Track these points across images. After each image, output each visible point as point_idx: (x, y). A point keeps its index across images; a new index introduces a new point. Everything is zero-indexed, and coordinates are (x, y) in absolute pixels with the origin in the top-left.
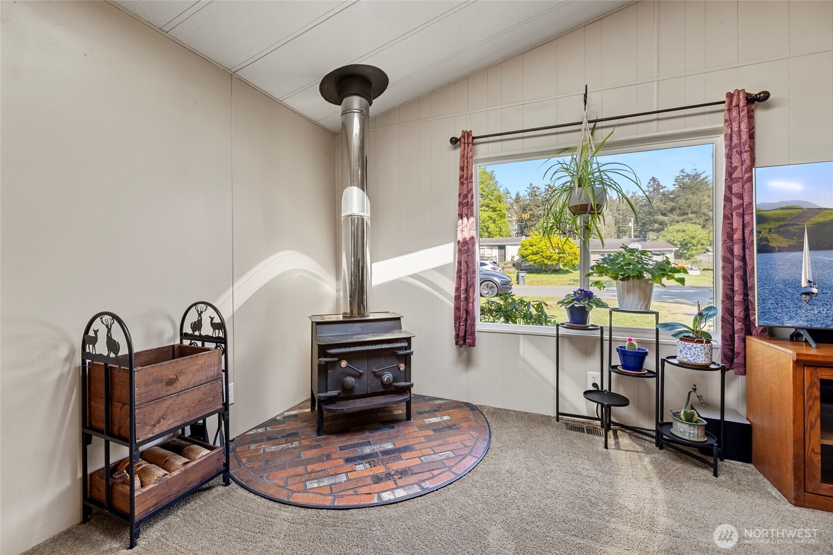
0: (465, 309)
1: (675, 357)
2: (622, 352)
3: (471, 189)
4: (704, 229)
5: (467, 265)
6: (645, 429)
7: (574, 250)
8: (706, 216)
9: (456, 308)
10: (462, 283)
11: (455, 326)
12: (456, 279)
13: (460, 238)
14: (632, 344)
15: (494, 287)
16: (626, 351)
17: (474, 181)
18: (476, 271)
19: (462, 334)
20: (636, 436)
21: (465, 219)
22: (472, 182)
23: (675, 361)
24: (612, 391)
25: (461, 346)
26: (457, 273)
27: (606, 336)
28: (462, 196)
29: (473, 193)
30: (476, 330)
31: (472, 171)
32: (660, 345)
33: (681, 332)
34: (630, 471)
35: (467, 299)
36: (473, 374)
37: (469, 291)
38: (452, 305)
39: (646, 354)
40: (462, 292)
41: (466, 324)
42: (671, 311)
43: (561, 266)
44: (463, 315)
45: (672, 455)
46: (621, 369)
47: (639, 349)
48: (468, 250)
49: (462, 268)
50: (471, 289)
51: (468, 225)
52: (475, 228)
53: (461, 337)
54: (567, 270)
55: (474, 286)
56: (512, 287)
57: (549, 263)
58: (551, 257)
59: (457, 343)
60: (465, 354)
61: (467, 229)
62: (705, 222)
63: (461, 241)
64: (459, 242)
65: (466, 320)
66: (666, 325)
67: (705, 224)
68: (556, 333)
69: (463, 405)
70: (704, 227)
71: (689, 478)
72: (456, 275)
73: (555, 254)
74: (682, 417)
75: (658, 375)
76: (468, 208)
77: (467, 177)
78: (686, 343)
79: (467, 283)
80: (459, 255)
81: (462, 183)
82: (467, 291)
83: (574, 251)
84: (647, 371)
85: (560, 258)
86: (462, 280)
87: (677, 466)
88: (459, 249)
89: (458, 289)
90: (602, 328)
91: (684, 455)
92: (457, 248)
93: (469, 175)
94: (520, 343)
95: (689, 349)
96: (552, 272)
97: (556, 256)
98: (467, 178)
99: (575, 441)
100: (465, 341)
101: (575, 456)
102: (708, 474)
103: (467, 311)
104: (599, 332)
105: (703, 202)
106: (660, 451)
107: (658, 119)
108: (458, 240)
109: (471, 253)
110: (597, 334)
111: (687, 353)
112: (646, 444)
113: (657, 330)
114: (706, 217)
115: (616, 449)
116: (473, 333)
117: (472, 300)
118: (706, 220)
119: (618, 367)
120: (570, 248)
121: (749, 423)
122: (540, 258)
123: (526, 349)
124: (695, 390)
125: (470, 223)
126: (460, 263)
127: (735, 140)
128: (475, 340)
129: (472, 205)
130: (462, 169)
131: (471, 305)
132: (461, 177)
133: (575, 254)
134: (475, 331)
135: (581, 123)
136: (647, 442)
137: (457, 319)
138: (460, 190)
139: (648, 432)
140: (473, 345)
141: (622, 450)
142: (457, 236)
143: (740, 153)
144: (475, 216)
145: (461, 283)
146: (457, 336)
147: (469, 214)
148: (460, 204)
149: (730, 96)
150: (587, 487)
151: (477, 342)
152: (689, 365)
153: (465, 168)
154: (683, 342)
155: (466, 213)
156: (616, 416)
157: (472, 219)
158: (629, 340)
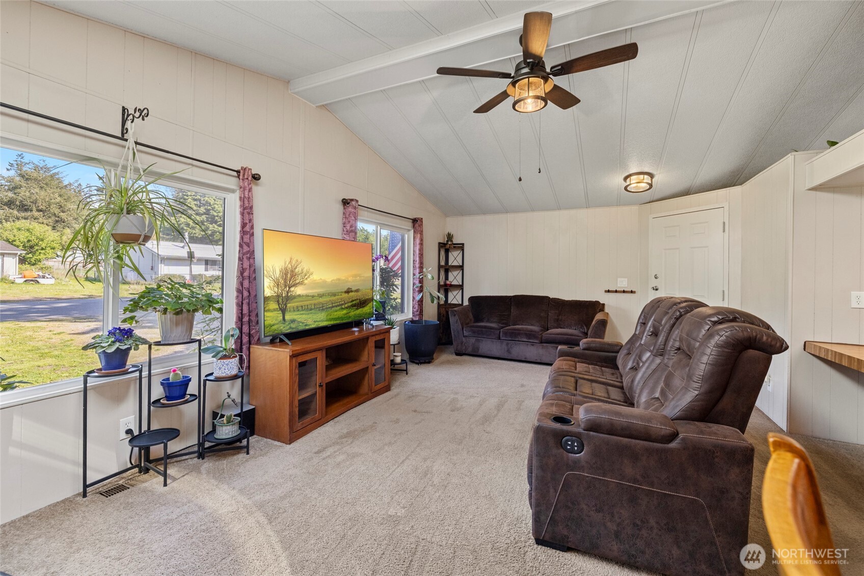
1: (212, 374)
2: (166, 385)
4: (54, 231)
6: (176, 452)
8: (56, 217)
14: (177, 374)
16: (172, 383)
20: (177, 462)
23: (212, 377)
32: (201, 367)
34: (202, 488)
39: (190, 380)
42: (53, 331)
45: (214, 458)
46: (166, 402)
47: (184, 376)
62: (55, 224)
67: (55, 225)
68: (83, 386)
70: (54, 228)
71: (238, 465)
75: (200, 396)
78: (225, 361)
84: (189, 396)
87: (224, 463)
91: (220, 453)
95: (227, 365)
99: (130, 500)
101: (147, 511)
102: (242, 456)
105: (53, 201)
106: (205, 460)
111: (225, 369)
112: (190, 462)
113: (200, 355)
114: (57, 219)
115: (173, 481)
118: (57, 221)
119: (161, 401)
121: (254, 407)
123: (24, 428)
124: (229, 396)
136: (189, 460)
139: (181, 452)
141: (179, 478)
150: (189, 524)
152: (226, 378)
154: (222, 361)
158: (174, 371)
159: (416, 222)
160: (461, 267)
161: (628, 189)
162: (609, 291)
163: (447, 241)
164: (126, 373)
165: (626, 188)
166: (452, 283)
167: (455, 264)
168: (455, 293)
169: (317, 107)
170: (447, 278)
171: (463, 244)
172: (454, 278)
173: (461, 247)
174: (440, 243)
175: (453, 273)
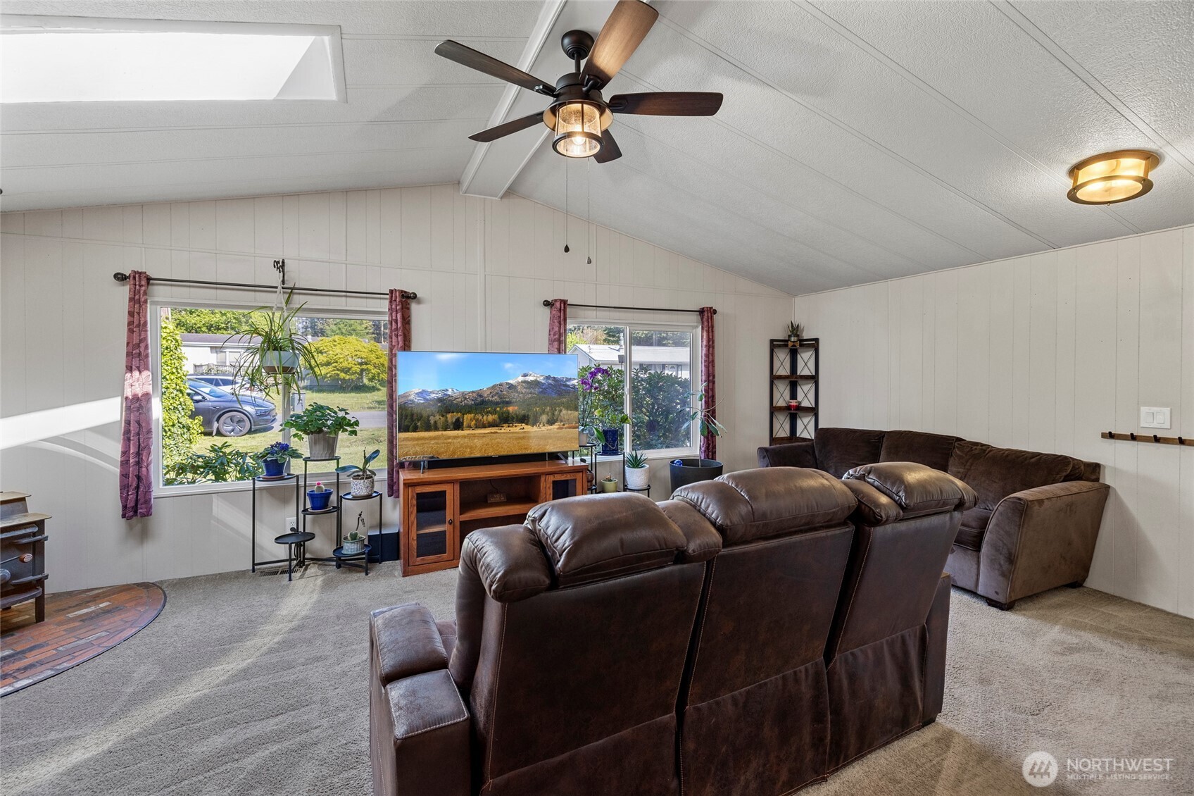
0: (136, 476)
1: (350, 493)
2: (312, 496)
3: (145, 339)
5: (139, 424)
6: (328, 557)
7: (381, 360)
9: (123, 475)
10: (131, 445)
11: (121, 497)
12: (122, 441)
13: (129, 393)
14: (320, 487)
15: (243, 421)
16: (316, 494)
17: (149, 329)
18: (153, 430)
19: (131, 504)
21: (136, 373)
22: (146, 331)
23: (350, 497)
24: (306, 531)
25: (130, 518)
26: (124, 434)
27: (302, 483)
28: (131, 345)
29: (147, 342)
30: (153, 497)
31: (145, 317)
32: (340, 485)
33: (354, 472)
35: (138, 463)
36: (150, 549)
37: (142, 454)
38: (117, 470)
39: (331, 493)
40: (131, 456)
41: (137, 492)
43: (366, 381)
44: (132, 483)
46: (313, 511)
47: (326, 490)
48: (140, 407)
49: (132, 429)
50: (146, 451)
51: (141, 378)
52: (151, 382)
53: (129, 508)
54: (373, 387)
55: (150, 449)
56: (277, 417)
57: (347, 377)
58: (350, 369)
59: (124, 516)
60: (138, 527)
61: (138, 383)
63: (130, 397)
64: (127, 398)
65: (138, 487)
66: (344, 469)
68: (252, 487)
69: (135, 586)
72: (122, 437)
73: (355, 365)
74: (349, 538)
75: (338, 509)
76: (140, 360)
77: (140, 323)
78: (357, 481)
79: (139, 445)
80: (126, 414)
81: (131, 331)
82: (138, 454)
83: (382, 362)
84: (330, 508)
85: (362, 370)
86: (132, 442)
88: (126, 406)
89: (125, 453)
90: (298, 476)
92: (124, 405)
93: (142, 322)
94: (214, 504)
95: (359, 485)
96: (352, 389)
97: (357, 368)
98: (139, 326)
100: (136, 512)
103: (139, 477)
104: (295, 479)
106: (338, 570)
107: (346, 296)
108: (125, 396)
109: (144, 410)
110: (293, 482)
111: (357, 489)
113: (338, 474)
115: (299, 579)
116: (147, 501)
117: (145, 464)
119: (311, 509)
120: (377, 358)
122: (334, 370)
123: (220, 509)
124: (361, 516)
125: (143, 377)
126: (128, 423)
127: (394, 326)
128: (151, 508)
129: (147, 356)
130: (131, 314)
131: (144, 469)
132: (130, 323)
133: (383, 365)
134: (150, 499)
135: (277, 288)
136: (329, 566)
137: (124, 487)
138: (129, 337)
139: (331, 558)
140: (148, 513)
141: (304, 578)
142: (124, 391)
143: (397, 336)
144: (150, 367)
145: (129, 445)
146: (125, 507)
147: (141, 368)
148: (129, 354)
149: (391, 291)
151: (153, 510)
152: (358, 497)
153: (135, 314)
154: (355, 480)
155: (138, 365)
156: (311, 553)
157: (145, 373)
158: (319, 484)
159: (707, 315)
160: (814, 378)
161: (1080, 194)
162: (1111, 436)
163: (790, 336)
164: (282, 479)
165: (1072, 196)
166: (803, 405)
167: (806, 372)
168: (806, 420)
169: (501, 198)
170: (793, 396)
171: (817, 340)
172: (805, 396)
173: (814, 345)
174: (772, 341)
175: (803, 387)
